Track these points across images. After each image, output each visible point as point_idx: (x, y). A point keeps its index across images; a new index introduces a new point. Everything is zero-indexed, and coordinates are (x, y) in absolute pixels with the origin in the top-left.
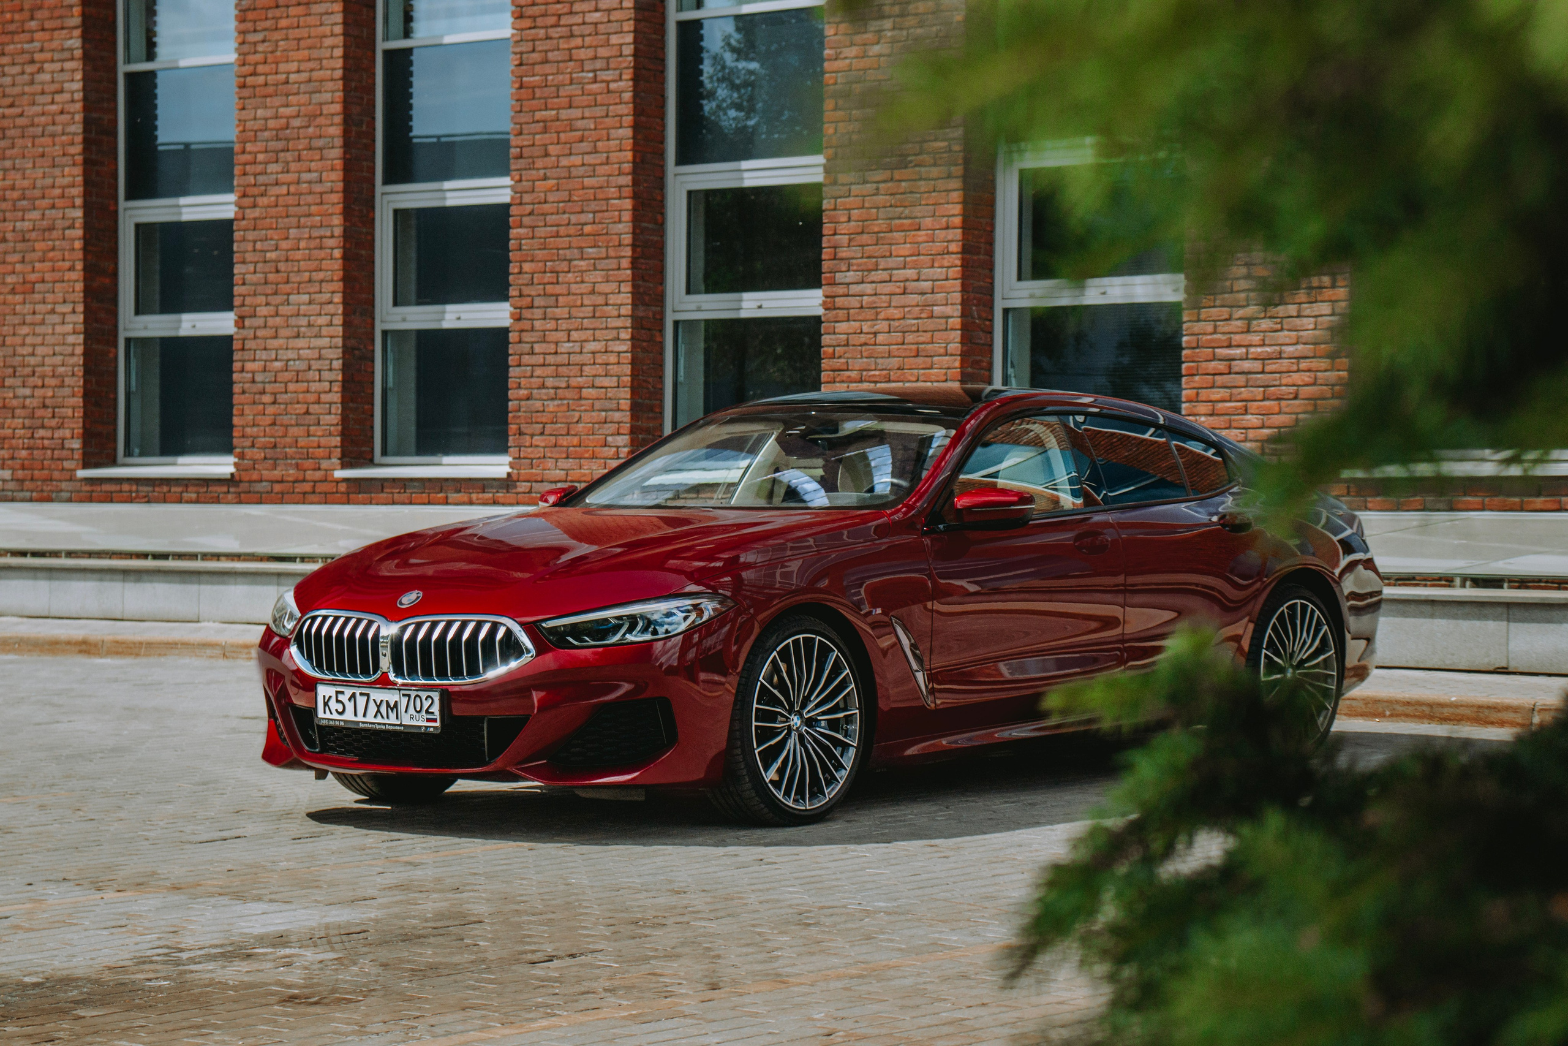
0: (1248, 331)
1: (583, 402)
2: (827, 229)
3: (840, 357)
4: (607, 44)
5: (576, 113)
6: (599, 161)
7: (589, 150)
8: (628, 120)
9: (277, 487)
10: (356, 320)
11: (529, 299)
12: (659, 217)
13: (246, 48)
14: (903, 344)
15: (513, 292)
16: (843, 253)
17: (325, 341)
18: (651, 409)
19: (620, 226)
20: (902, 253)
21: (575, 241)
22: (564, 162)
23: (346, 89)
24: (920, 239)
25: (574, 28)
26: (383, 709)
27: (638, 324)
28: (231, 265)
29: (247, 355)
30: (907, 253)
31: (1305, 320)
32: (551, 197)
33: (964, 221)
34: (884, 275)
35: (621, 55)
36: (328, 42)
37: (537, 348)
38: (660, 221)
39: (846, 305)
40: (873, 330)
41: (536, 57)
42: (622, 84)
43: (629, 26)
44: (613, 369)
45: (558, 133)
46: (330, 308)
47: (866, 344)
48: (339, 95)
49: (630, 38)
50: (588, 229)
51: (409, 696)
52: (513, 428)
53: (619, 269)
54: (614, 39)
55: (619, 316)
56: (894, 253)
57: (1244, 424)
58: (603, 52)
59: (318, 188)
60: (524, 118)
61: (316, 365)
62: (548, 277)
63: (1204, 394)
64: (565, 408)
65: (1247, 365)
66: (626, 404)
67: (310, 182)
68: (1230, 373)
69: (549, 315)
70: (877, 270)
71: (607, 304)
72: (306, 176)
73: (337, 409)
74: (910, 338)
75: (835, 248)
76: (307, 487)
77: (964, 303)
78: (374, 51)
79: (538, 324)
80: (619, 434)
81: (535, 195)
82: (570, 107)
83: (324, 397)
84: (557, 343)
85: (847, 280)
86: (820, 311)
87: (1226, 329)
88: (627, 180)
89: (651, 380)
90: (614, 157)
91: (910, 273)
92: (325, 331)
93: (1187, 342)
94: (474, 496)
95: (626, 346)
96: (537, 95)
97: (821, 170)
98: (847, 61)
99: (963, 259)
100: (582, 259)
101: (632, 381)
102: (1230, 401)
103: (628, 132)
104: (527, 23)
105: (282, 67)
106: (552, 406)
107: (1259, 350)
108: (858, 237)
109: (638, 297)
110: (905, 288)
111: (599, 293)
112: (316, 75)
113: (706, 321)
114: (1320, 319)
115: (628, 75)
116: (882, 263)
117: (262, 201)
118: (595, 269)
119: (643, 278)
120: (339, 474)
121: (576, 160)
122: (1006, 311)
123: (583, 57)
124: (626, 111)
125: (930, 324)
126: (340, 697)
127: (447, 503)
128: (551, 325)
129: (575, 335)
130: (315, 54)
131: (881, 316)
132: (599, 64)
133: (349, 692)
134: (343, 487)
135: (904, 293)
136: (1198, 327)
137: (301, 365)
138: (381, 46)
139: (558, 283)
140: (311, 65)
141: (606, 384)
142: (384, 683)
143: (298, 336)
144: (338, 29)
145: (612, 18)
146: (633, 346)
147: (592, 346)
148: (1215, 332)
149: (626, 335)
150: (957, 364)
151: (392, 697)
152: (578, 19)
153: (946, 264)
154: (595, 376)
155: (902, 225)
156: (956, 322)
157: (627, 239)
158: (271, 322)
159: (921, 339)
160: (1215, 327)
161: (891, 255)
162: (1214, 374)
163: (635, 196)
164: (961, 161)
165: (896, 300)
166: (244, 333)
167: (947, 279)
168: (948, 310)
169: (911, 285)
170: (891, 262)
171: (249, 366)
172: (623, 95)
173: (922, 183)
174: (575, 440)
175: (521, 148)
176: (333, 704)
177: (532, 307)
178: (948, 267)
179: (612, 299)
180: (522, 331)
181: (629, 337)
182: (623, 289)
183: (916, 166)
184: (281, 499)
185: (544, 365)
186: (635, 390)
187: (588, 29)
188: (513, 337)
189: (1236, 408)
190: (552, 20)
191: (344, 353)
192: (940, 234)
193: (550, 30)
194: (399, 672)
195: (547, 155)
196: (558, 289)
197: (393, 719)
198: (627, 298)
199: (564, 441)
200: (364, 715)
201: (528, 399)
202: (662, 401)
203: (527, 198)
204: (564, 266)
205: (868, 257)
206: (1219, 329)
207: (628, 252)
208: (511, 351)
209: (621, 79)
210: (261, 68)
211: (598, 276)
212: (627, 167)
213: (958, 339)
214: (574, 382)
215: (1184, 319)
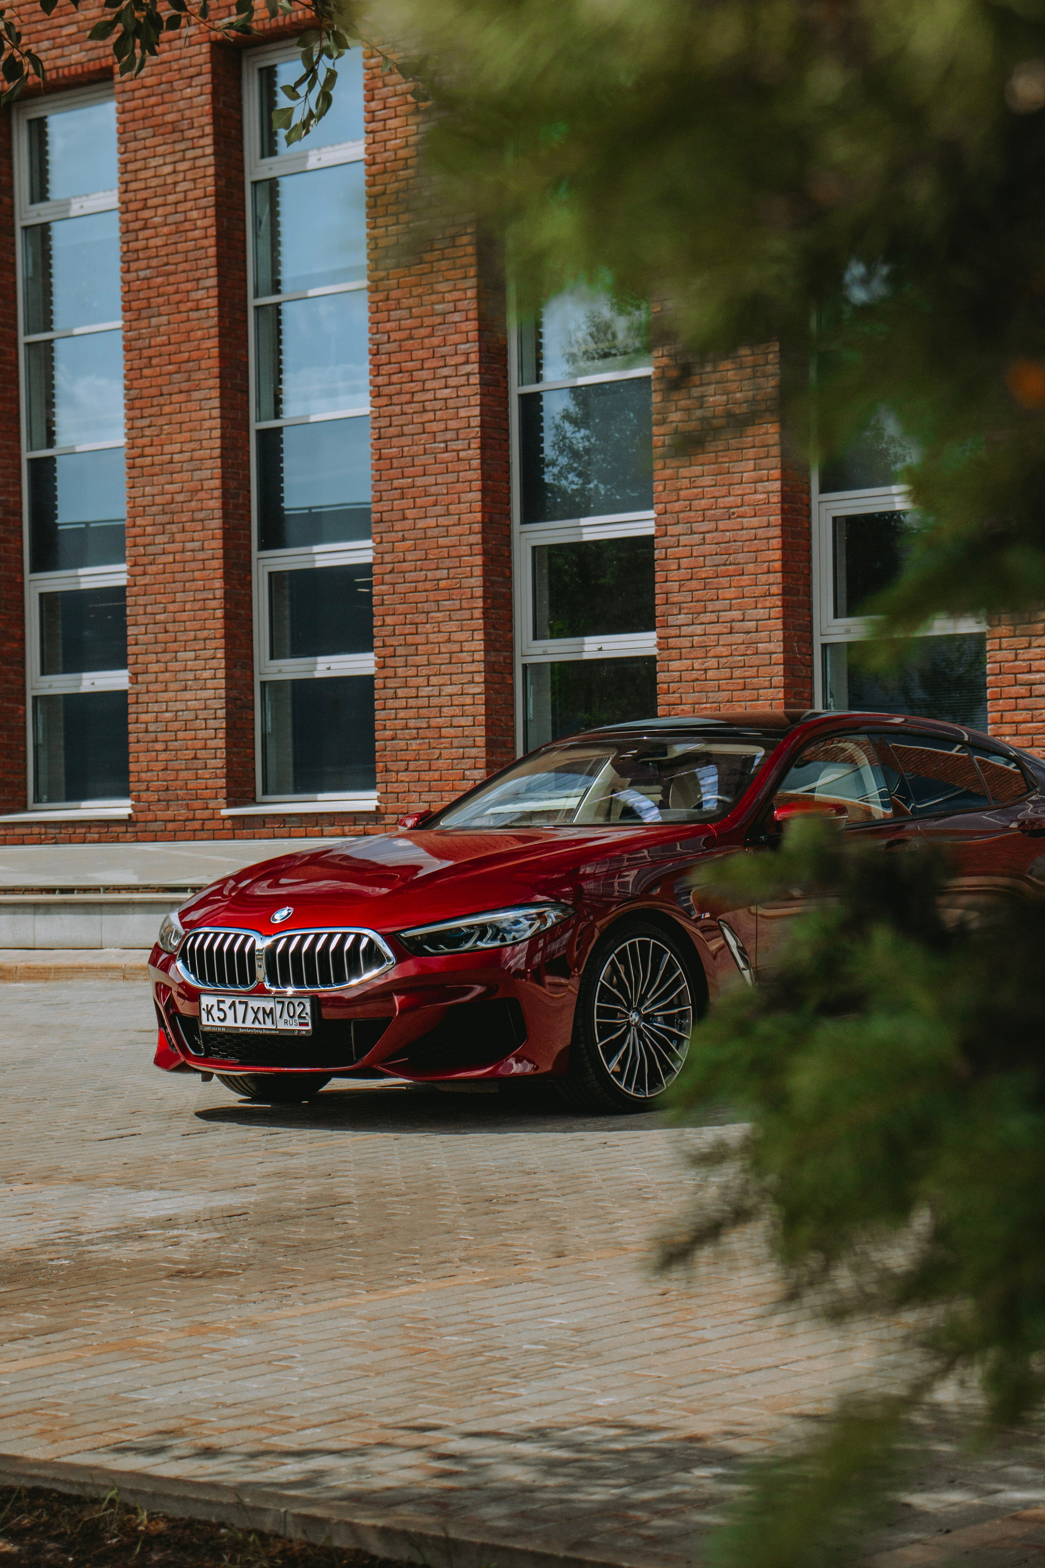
1: (443, 740)
2: (659, 576)
3: (674, 692)
4: (457, 417)
5: (431, 480)
6: (451, 523)
7: (442, 513)
8: (477, 484)
9: (170, 826)
10: (237, 672)
11: (392, 649)
12: (507, 570)
13: (134, 433)
14: (731, 678)
15: (377, 643)
16: (674, 598)
17: (210, 693)
18: (504, 744)
19: (472, 580)
20: (728, 596)
21: (432, 596)
22: (421, 524)
23: (224, 466)
24: (744, 584)
25: (427, 403)
26: (260, 1015)
27: (491, 668)
28: (125, 627)
29: (141, 708)
30: (733, 596)
32: (409, 556)
33: (783, 566)
34: (712, 617)
35: (469, 427)
36: (207, 424)
37: (400, 693)
38: (508, 574)
39: (679, 645)
40: (703, 667)
41: (393, 431)
42: (470, 452)
43: (476, 400)
44: (469, 709)
45: (414, 498)
46: (214, 663)
47: (697, 680)
48: (218, 472)
49: (477, 411)
50: (443, 584)
51: (283, 1003)
52: (380, 766)
53: (472, 619)
54: (463, 413)
55: (473, 662)
56: (721, 597)
58: (452, 424)
59: (200, 555)
60: (383, 486)
61: (202, 714)
62: (408, 629)
63: (1008, 716)
64: (426, 746)
66: (481, 741)
67: (193, 551)
68: (1031, 696)
69: (410, 663)
70: (705, 612)
71: (462, 651)
72: (189, 546)
73: (222, 753)
74: (737, 673)
75: (667, 593)
76: (197, 825)
77: (785, 640)
78: (248, 432)
79: (400, 671)
80: (475, 768)
81: (395, 554)
82: (424, 475)
83: (211, 744)
84: (418, 687)
85: (679, 622)
86: (655, 652)
87: (1026, 657)
88: (477, 538)
89: (503, 718)
90: (465, 518)
91: (736, 614)
92: (209, 684)
93: (991, 669)
94: (346, 828)
95: (480, 689)
96: (395, 465)
97: (652, 523)
98: (674, 425)
99: (783, 600)
100: (438, 611)
101: (486, 720)
102: (1032, 722)
103: (478, 496)
104: (384, 401)
105: (167, 449)
106: (414, 745)
108: (688, 583)
109: (490, 645)
110: (731, 628)
111: (455, 642)
112: (197, 454)
113: (553, 664)
115: (476, 444)
116: (710, 606)
117: (151, 569)
118: (450, 620)
119: (494, 627)
120: (225, 812)
121: (432, 522)
122: (824, 646)
123: (435, 429)
124: (475, 477)
125: (755, 660)
126: (222, 1006)
127: (322, 836)
128: (412, 671)
129: (434, 680)
130: (196, 435)
131: (711, 654)
132: (449, 435)
133: (229, 1001)
134: (228, 824)
135: (731, 633)
136: (999, 656)
137: (189, 715)
138: (255, 426)
139: (417, 634)
140: (192, 445)
141: (463, 724)
142: (260, 991)
143: (185, 689)
144: (216, 413)
145: (460, 394)
146: (486, 688)
147: (449, 690)
148: (1016, 660)
149: (479, 678)
150: (781, 695)
151: (268, 1005)
152: (430, 395)
153: (768, 605)
154: (452, 716)
155: (728, 570)
156: (779, 657)
157: (479, 592)
158: (161, 677)
159: (748, 674)
160: (1016, 655)
161: (718, 599)
162: (1016, 698)
163: (485, 553)
164: (778, 512)
165: (724, 639)
166: (138, 687)
167: (769, 619)
168: (771, 647)
169: (737, 625)
170: (718, 605)
171: (143, 717)
172: (472, 462)
173: (744, 532)
174: (436, 775)
175: (381, 513)
176: (216, 1013)
177: (394, 656)
178: (770, 608)
179: (467, 646)
180: (386, 678)
181: (482, 680)
182: (476, 637)
183: (739, 517)
184: (174, 837)
185: (406, 708)
186: (489, 728)
187: (439, 404)
188: (378, 683)
189: (1038, 728)
190: (406, 398)
191: (226, 702)
192: (763, 578)
193: (405, 406)
194: (273, 982)
195: (404, 518)
196: (418, 639)
197: (269, 1025)
198: (480, 646)
199: (426, 776)
200: (244, 1022)
201: (393, 739)
202: (514, 737)
203: (388, 558)
204: (422, 618)
205: (697, 601)
206: (1020, 657)
207: (480, 603)
208: (376, 697)
209: (469, 448)
210: (148, 451)
211: (452, 626)
212: (477, 527)
213: (781, 673)
214: (434, 722)
215: (988, 648)
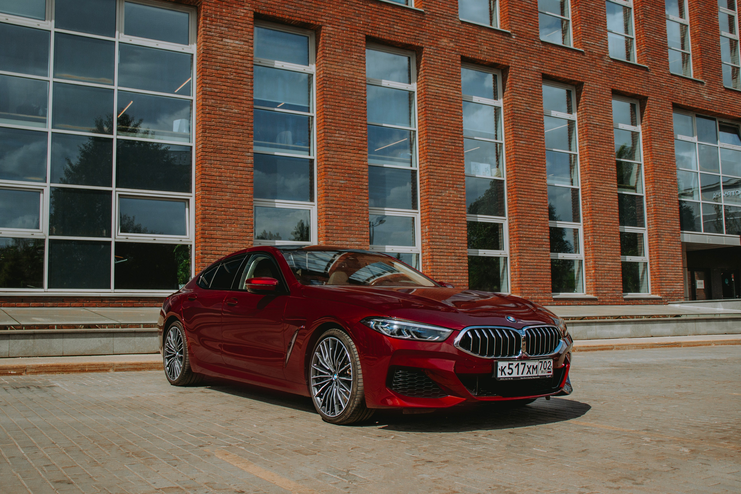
26: (531, 370)
51: (542, 362)
126: (511, 366)
133: (515, 363)
151: (535, 363)
176: (507, 370)
194: (528, 352)
197: (535, 374)
200: (522, 374)
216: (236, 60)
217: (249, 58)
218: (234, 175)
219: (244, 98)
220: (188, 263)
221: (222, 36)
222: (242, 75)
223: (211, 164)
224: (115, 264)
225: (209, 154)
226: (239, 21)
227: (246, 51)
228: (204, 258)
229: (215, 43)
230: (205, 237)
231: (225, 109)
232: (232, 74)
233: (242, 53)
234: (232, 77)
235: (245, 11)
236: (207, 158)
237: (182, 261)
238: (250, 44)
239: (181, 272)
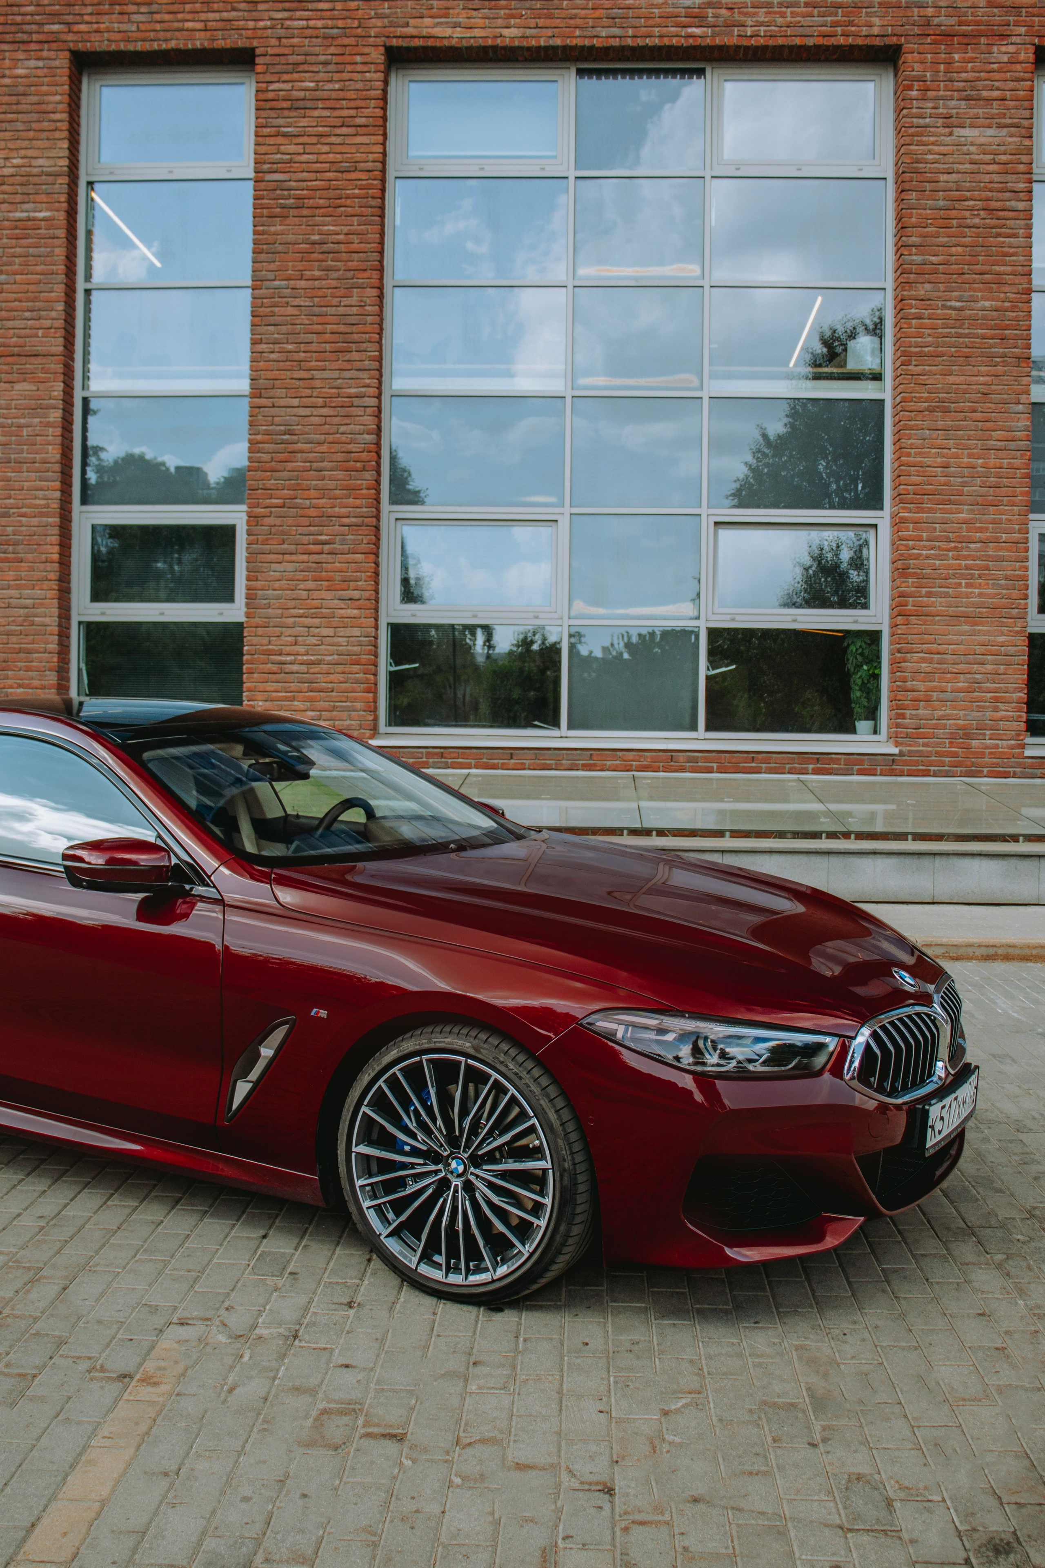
0: (296, 644)
14: (8, 643)
20: (6, 578)
24: (22, 569)
30: (12, 578)
31: (340, 639)
57: (293, 708)
63: (260, 686)
65: (295, 668)
68: (281, 673)
74: (14, 639)
87: (278, 643)
91: (14, 593)
93: (248, 650)
99: (59, 586)
102: (281, 691)
107: (305, 658)
110: (9, 603)
114: (351, 639)
122: (76, 623)
125: (31, 630)
135: (8, 607)
136: (255, 640)
148: (269, 644)
150: (55, 659)
155: (7, 557)
156: (56, 629)
159: (24, 640)
160: (269, 641)
162: (269, 673)
164: (57, 515)
168: (47, 620)
169: (14, 602)
173: (24, 528)
183: (18, 516)
189: (286, 697)
192: (42, 566)
206: (272, 642)
213: (56, 642)
215: (245, 634)
216: (987, 178)
217: (1021, 167)
218: (980, 461)
219: (1009, 269)
220: (874, 673)
221: (950, 122)
222: (1001, 213)
223: (924, 439)
224: (708, 678)
225: (920, 417)
226: (997, 76)
227: (1014, 152)
228: (905, 662)
229: (933, 144)
230: (908, 613)
231: (958, 304)
232: (978, 215)
233: (1004, 158)
234: (977, 221)
235: (1012, 49)
236: (913, 426)
237: (859, 666)
238: (1023, 131)
239: (858, 694)
